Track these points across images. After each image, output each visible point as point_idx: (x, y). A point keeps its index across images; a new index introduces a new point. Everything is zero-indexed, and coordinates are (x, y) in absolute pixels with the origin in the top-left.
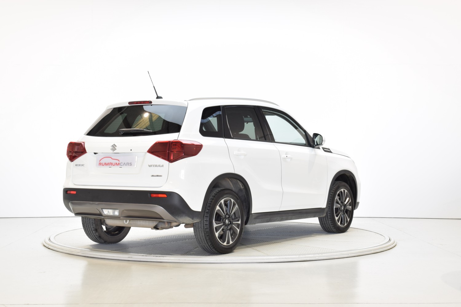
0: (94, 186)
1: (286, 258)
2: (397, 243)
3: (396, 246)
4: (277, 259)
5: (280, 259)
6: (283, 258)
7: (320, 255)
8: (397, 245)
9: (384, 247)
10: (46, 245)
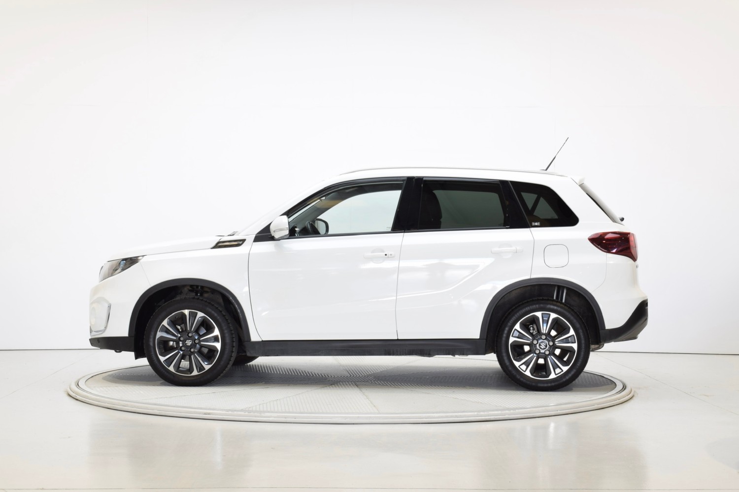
1: (456, 416)
3: (634, 398)
4: (442, 417)
5: (447, 417)
6: (452, 417)
7: (512, 411)
8: (636, 395)
9: (615, 400)
10: (71, 393)
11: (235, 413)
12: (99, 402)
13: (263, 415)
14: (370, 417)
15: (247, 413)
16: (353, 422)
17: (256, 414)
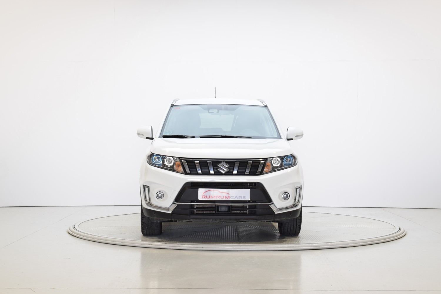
2: (406, 232)
3: (406, 236)
8: (407, 234)
9: (395, 237)
10: (70, 232)
12: (87, 237)
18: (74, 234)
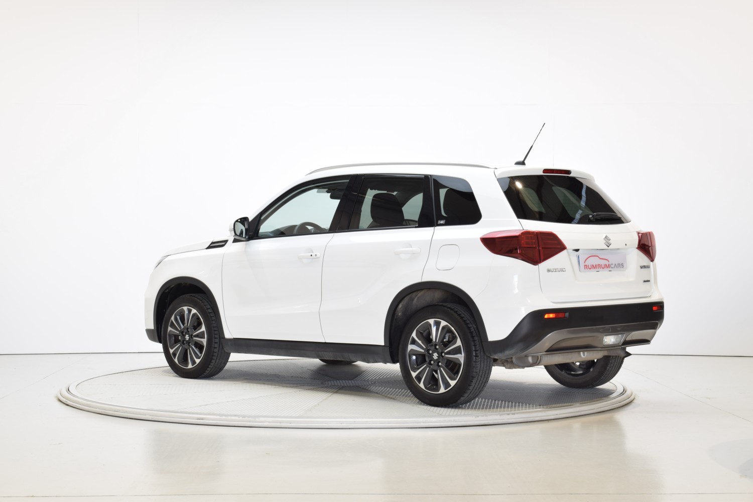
0: (585, 301)
2: (635, 395)
8: (636, 398)
10: (62, 399)
11: (229, 418)
12: (90, 407)
13: (257, 419)
14: (367, 422)
15: (241, 418)
16: (350, 427)
17: (250, 419)
18: (69, 403)
